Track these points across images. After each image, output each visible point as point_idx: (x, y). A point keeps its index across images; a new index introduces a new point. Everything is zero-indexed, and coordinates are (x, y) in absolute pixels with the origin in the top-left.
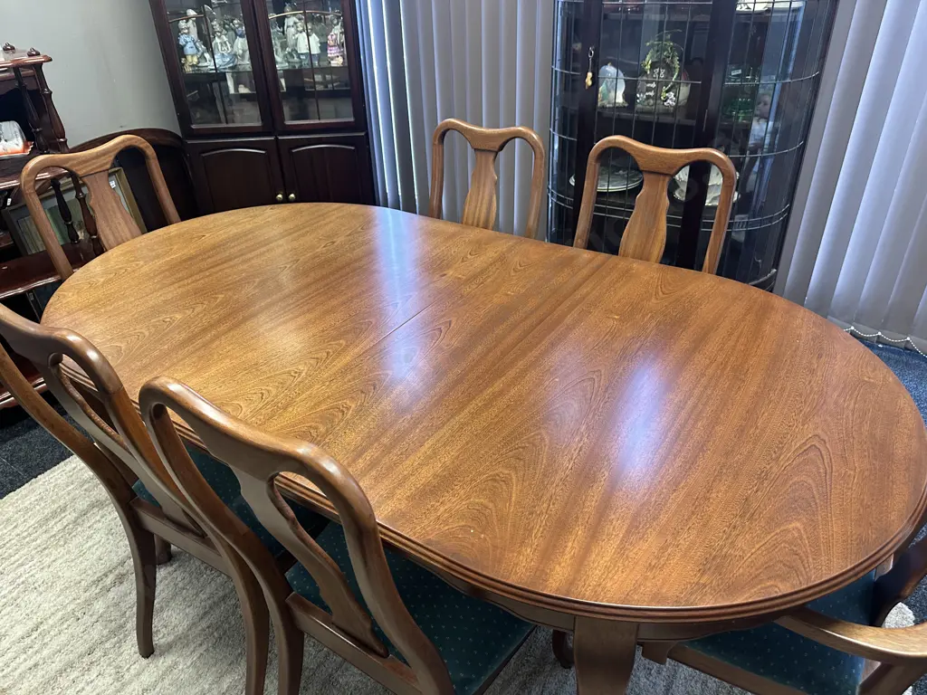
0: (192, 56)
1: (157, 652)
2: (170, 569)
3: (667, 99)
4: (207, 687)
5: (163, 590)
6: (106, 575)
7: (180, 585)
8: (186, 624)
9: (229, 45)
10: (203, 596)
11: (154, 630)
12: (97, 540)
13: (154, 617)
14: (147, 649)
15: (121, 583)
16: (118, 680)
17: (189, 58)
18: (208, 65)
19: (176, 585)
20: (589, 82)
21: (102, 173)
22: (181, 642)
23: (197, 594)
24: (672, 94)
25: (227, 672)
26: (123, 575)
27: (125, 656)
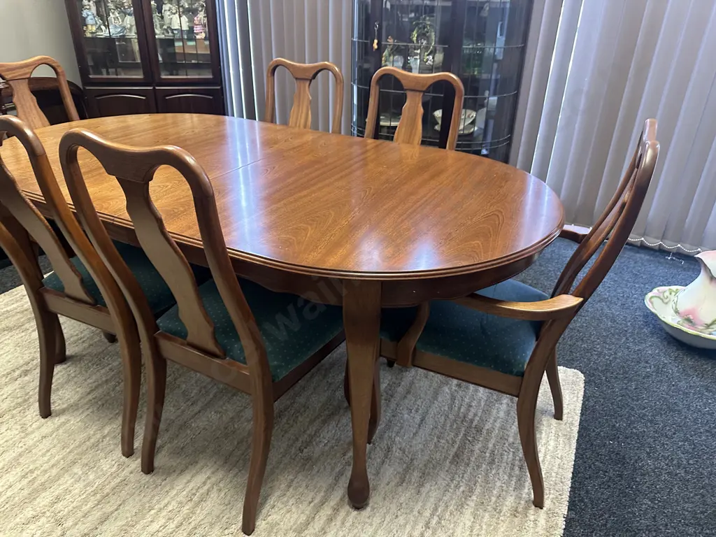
0: (92, 25)
1: (53, 415)
2: (65, 366)
3: (428, 60)
4: (92, 432)
5: (59, 379)
6: (14, 371)
7: (73, 375)
8: (77, 397)
9: (120, 20)
10: (89, 381)
11: (52, 401)
12: (7, 350)
13: (52, 394)
14: (46, 412)
15: (26, 375)
16: (23, 432)
17: (90, 27)
18: (104, 33)
19: (69, 375)
20: (375, 46)
21: (24, 80)
22: (73, 408)
23: (85, 380)
24: (431, 57)
25: (107, 424)
26: (27, 371)
27: (29, 417)
